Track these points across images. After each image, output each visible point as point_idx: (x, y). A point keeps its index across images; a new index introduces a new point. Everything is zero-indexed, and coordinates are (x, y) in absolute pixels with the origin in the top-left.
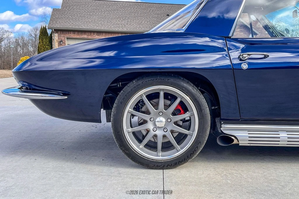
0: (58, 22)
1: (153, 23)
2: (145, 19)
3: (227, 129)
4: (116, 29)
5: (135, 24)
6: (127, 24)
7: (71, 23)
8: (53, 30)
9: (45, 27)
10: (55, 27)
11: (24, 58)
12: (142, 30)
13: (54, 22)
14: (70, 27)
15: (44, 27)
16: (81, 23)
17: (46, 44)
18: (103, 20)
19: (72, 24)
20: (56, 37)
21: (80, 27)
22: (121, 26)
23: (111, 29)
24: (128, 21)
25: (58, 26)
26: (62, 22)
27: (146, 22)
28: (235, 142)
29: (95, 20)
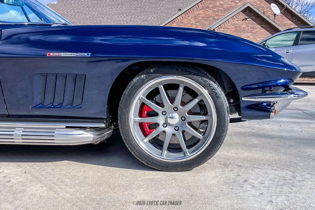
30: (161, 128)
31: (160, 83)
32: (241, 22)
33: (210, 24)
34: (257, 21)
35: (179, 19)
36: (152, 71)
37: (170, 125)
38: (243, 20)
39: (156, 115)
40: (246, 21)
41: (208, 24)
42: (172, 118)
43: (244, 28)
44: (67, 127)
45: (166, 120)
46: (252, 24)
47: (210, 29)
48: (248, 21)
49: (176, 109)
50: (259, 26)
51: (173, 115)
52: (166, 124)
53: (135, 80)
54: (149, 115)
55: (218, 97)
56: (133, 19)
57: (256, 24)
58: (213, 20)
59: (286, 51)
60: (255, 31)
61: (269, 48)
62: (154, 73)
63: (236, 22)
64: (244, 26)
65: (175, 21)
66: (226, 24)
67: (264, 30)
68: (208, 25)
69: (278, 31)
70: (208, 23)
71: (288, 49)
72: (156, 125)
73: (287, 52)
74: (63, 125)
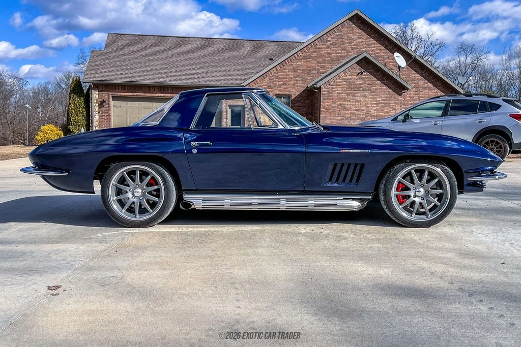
0: (99, 72)
1: (248, 73)
2: (234, 65)
3: (187, 197)
4: (188, 81)
5: (218, 74)
6: (206, 74)
7: (119, 73)
8: (91, 84)
9: (78, 79)
10: (94, 79)
11: (45, 127)
12: (229, 83)
13: (93, 72)
14: (118, 79)
15: (76, 79)
16: (134, 74)
17: (79, 105)
18: (169, 68)
19: (121, 74)
20: (95, 95)
21: (133, 80)
22: (196, 77)
23: (180, 82)
24: (208, 70)
25: (99, 78)
26: (105, 72)
27: (236, 71)
28: (193, 207)
29: (156, 69)
30: (412, 199)
31: (412, 169)
32: (355, 77)
33: (313, 79)
34: (376, 75)
35: (273, 72)
36: (408, 161)
37: (418, 196)
38: (358, 75)
39: (409, 189)
40: (362, 76)
41: (311, 79)
42: (419, 191)
43: (359, 84)
44: (344, 199)
45: (415, 193)
46: (369, 79)
47: (315, 86)
48: (365, 75)
49: (422, 186)
50: (379, 82)
51: (420, 190)
52: (415, 196)
53: (396, 167)
54: (402, 190)
55: (451, 178)
56: (210, 72)
57: (375, 79)
58: (318, 74)
59: (433, 123)
60: (374, 88)
61: (413, 118)
62: (410, 162)
63: (349, 77)
64: (360, 82)
65: (268, 75)
66: (336, 80)
67: (385, 87)
68: (310, 81)
69: (405, 88)
70: (311, 77)
71: (436, 120)
72: (409, 196)
73: (435, 124)
74: (342, 197)
